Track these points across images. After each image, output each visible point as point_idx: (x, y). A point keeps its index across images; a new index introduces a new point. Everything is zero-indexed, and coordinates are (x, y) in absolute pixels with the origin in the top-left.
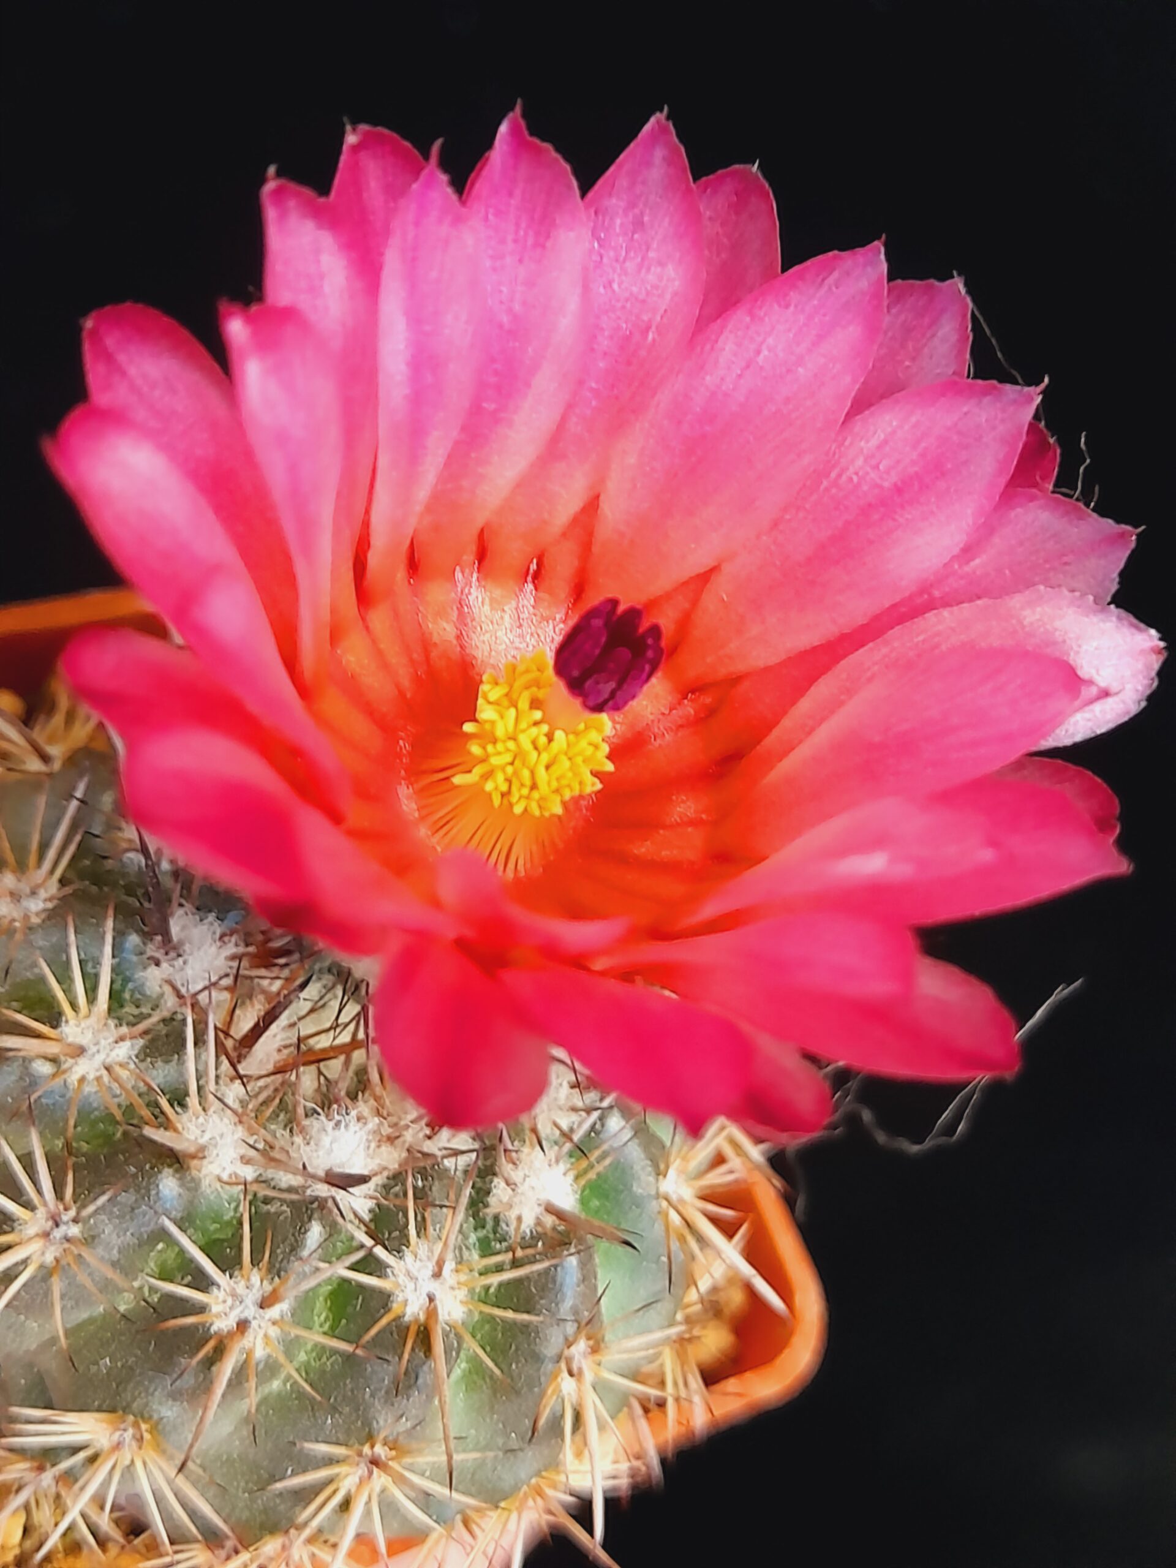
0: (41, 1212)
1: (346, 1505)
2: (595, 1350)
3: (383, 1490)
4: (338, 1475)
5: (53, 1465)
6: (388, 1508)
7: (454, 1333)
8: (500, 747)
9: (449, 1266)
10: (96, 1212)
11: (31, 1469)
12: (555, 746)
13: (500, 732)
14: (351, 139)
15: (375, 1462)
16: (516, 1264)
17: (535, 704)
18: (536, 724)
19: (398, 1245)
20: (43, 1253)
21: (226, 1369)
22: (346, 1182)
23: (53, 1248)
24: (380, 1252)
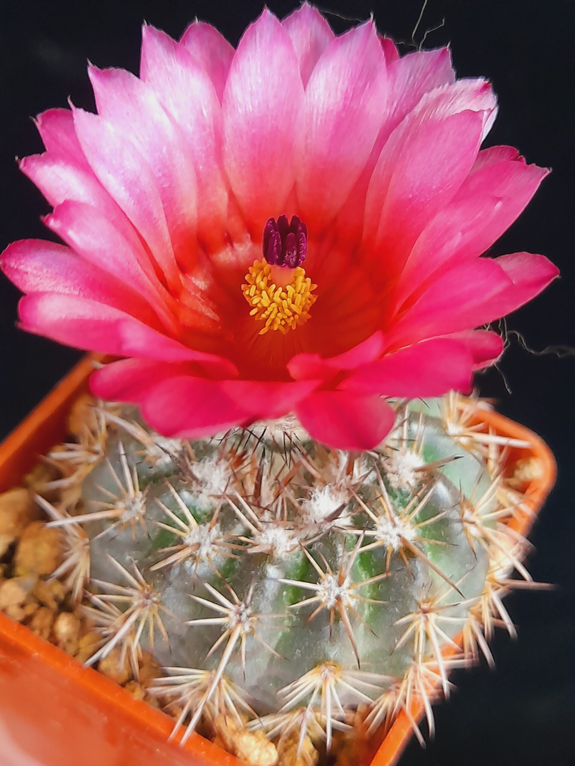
0: (231, 614)
1: (427, 637)
2: (472, 510)
3: (436, 621)
4: (415, 627)
5: (307, 707)
6: (443, 626)
7: (418, 541)
8: (270, 309)
9: (396, 519)
10: (252, 597)
11: (300, 714)
12: (290, 293)
13: (266, 305)
14: (38, 123)
15: (425, 612)
16: (420, 500)
17: (269, 284)
18: (275, 290)
19: (371, 526)
20: (244, 629)
21: (345, 616)
22: (335, 515)
23: (246, 624)
24: (368, 533)
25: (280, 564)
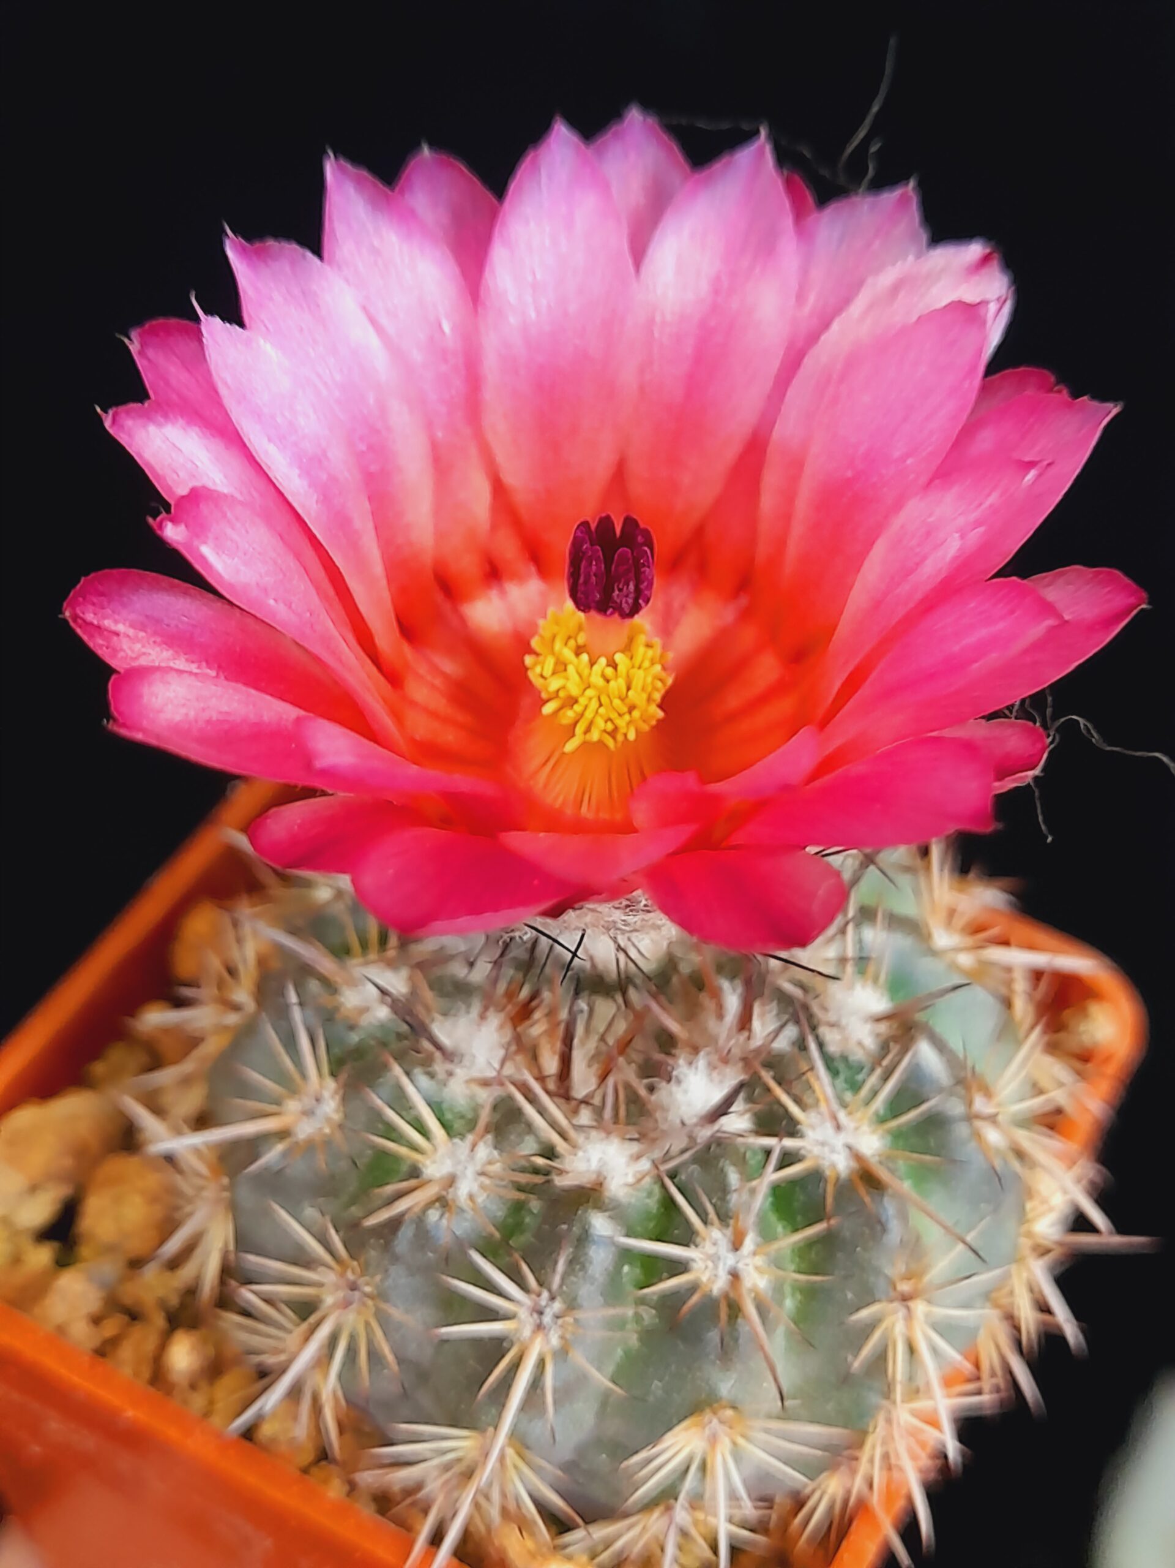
0: (523, 1314)
1: (911, 1350)
2: (988, 1093)
3: (927, 1315)
4: (886, 1329)
5: (676, 1499)
6: (944, 1329)
7: (887, 1159)
8: (583, 701)
9: (842, 1116)
10: (563, 1279)
11: (662, 1514)
12: (621, 668)
13: (574, 691)
14: (134, 347)
15: (905, 1298)
16: (886, 1078)
17: (578, 651)
18: (592, 663)
19: (792, 1129)
20: (548, 1341)
21: (750, 1309)
22: (722, 1110)
23: (552, 1332)
24: (789, 1143)
25: (616, 1211)
